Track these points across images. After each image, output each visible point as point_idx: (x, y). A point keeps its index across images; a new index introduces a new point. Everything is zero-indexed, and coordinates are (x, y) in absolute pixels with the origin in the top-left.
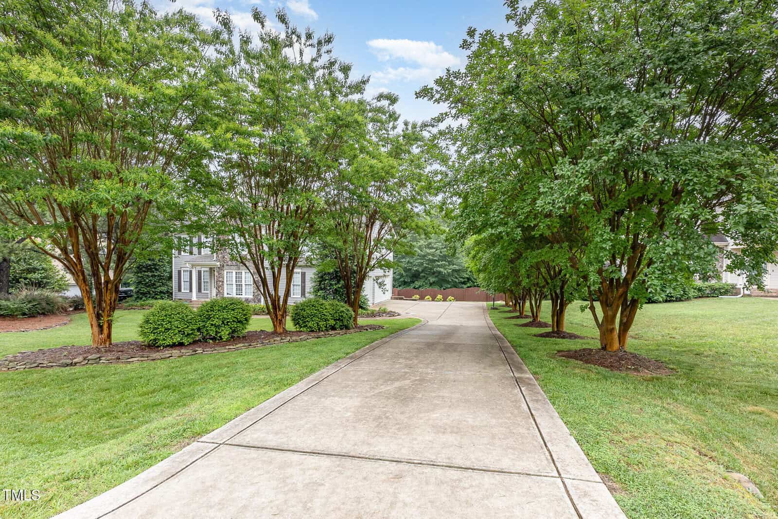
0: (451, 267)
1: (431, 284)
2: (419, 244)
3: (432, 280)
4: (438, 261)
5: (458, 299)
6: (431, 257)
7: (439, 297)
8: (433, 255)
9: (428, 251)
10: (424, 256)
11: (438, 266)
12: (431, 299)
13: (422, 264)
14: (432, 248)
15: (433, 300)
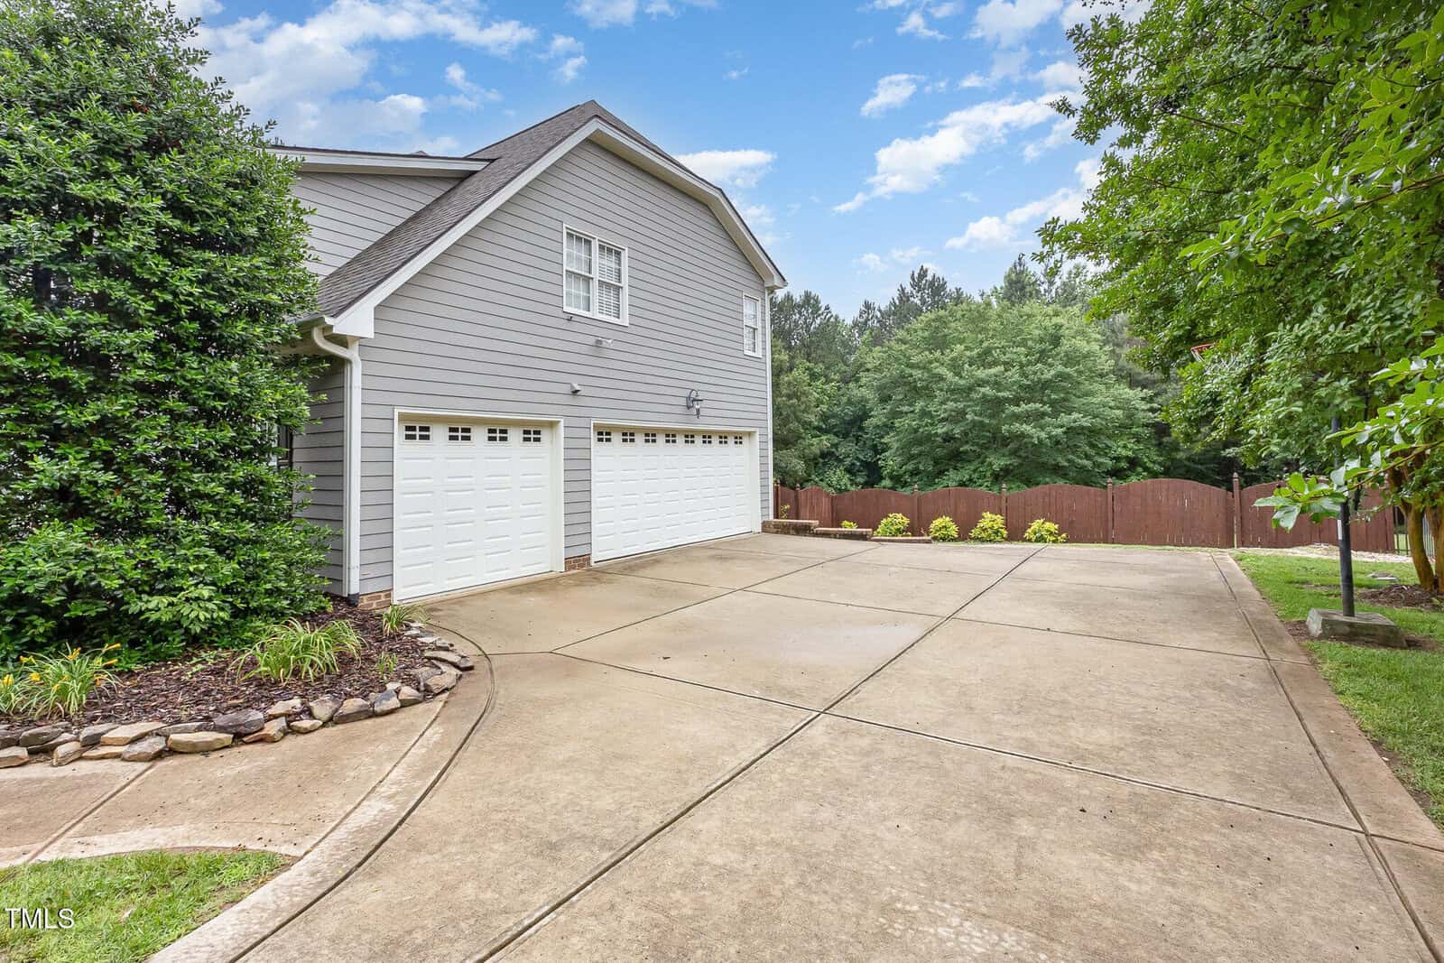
0: (1065, 419)
1: (997, 478)
2: (949, 355)
3: (998, 462)
4: (1016, 401)
5: (1074, 532)
6: (986, 390)
7: (991, 520)
8: (997, 385)
9: (982, 373)
10: (970, 389)
11: (1016, 417)
12: (953, 530)
13: (963, 413)
14: (995, 363)
15: (963, 536)
